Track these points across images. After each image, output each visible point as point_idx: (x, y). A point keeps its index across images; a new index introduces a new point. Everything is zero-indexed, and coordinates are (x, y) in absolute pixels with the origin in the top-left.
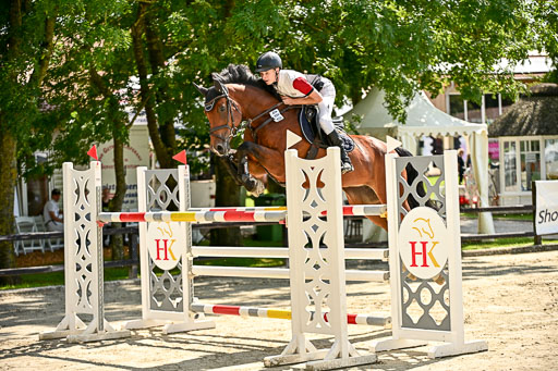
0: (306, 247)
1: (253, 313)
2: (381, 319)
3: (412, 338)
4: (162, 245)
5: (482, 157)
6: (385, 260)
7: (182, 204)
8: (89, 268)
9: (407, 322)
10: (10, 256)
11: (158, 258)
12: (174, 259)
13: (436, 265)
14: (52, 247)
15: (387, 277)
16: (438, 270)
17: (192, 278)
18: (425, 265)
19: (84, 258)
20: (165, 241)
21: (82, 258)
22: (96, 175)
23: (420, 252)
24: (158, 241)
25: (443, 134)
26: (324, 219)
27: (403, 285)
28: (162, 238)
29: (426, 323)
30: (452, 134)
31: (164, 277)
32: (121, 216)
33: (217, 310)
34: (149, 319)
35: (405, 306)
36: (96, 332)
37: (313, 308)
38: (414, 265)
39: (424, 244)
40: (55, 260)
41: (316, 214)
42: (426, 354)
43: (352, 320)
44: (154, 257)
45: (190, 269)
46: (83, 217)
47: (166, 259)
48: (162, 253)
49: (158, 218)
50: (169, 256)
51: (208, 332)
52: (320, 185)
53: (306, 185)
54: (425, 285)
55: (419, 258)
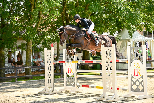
0: (107, 70)
1: (93, 87)
2: (126, 89)
3: (134, 94)
5: (152, 47)
6: (127, 74)
7: (75, 59)
8: (51, 75)
9: (132, 90)
10: (30, 72)
11: (68, 73)
13: (140, 75)
15: (127, 78)
16: (141, 77)
17: (77, 78)
18: (137, 75)
20: (70, 68)
21: (49, 72)
22: (53, 51)
23: (136, 72)
24: (68, 68)
25: (142, 41)
26: (111, 63)
27: (132, 80)
28: (69, 68)
29: (137, 90)
30: (145, 41)
31: (70, 78)
32: (59, 62)
33: (83, 86)
34: (66, 88)
35: (132, 86)
36: (52, 91)
38: (134, 75)
39: (137, 70)
41: (109, 61)
42: (137, 98)
43: (118, 89)
44: (67, 72)
45: (76, 75)
46: (49, 62)
47: (70, 73)
48: (69, 71)
49: (69, 62)
50: (71, 72)
51: (81, 92)
52: (110, 54)
53: (107, 54)
54: (137, 80)
55: (136, 73)
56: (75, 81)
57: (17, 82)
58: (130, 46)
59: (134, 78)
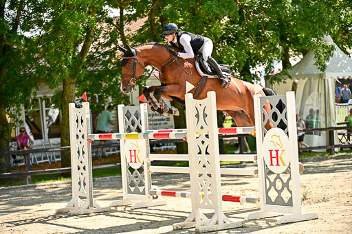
0: (198, 154)
1: (183, 195)
2: (254, 199)
3: (273, 211)
4: (133, 154)
7: (143, 128)
8: (84, 168)
9: (269, 201)
11: (131, 162)
12: (140, 162)
13: (284, 165)
14: (107, 153)
15: (256, 172)
17: (150, 174)
18: (278, 165)
19: (81, 162)
20: (135, 151)
22: (86, 111)
23: (275, 156)
24: (131, 151)
26: (207, 137)
27: (266, 177)
28: (133, 149)
29: (279, 201)
31: (134, 173)
32: (100, 136)
33: (163, 193)
34: (127, 200)
35: (267, 191)
36: (88, 208)
37: (203, 193)
39: (277, 151)
40: (107, 161)
41: (203, 133)
42: (276, 221)
44: (129, 161)
45: (148, 168)
46: (80, 137)
47: (135, 162)
48: (133, 158)
50: (137, 160)
51: (159, 208)
52: (205, 116)
53: (197, 116)
54: (278, 177)
55: (274, 160)
56: (146, 181)
57: (28, 187)
59: (271, 173)
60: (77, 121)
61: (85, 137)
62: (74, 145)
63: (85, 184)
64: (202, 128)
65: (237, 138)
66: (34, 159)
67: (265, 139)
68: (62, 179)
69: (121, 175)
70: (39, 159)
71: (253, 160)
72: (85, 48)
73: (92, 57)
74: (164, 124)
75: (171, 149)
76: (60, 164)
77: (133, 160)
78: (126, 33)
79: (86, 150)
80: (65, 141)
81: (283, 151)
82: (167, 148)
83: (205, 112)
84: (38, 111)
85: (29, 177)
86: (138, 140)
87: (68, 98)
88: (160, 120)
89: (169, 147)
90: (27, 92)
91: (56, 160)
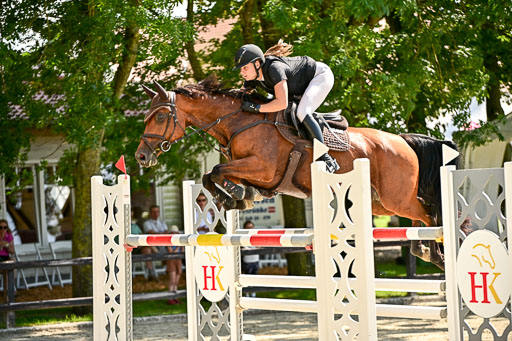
0: (335, 276)
4: (209, 273)
6: (441, 294)
7: (229, 225)
8: (117, 299)
11: (206, 288)
12: (222, 289)
13: (499, 302)
15: (444, 314)
17: (242, 311)
18: (486, 301)
19: (112, 288)
20: (213, 268)
22: (123, 191)
23: (480, 285)
24: (205, 268)
27: (464, 326)
28: (209, 264)
31: (212, 310)
32: (149, 240)
38: (474, 300)
39: (484, 275)
44: (201, 286)
45: (238, 302)
46: (112, 240)
47: (214, 289)
48: (209, 281)
50: (217, 286)
52: (348, 204)
53: (334, 204)
54: (486, 324)
55: (479, 293)
56: (233, 327)
57: (9, 333)
58: (453, 167)
59: (471, 313)
60: (106, 210)
61: (121, 240)
62: (100, 255)
63: (117, 329)
64: (343, 227)
65: (399, 248)
66: (22, 279)
67: (460, 250)
68: (74, 318)
69: (186, 312)
70: (31, 280)
71: (438, 290)
72: (120, 75)
73: (132, 90)
74: (265, 218)
75: (276, 266)
76: (70, 291)
77: (210, 286)
78: (197, 48)
79: (121, 265)
80: (81, 248)
81: (497, 275)
82: (269, 264)
83: (349, 198)
84: (31, 191)
85: (11, 313)
86: (219, 247)
87: (87, 166)
88: (258, 211)
89: (272, 261)
90: (10, 153)
91: (63, 282)
